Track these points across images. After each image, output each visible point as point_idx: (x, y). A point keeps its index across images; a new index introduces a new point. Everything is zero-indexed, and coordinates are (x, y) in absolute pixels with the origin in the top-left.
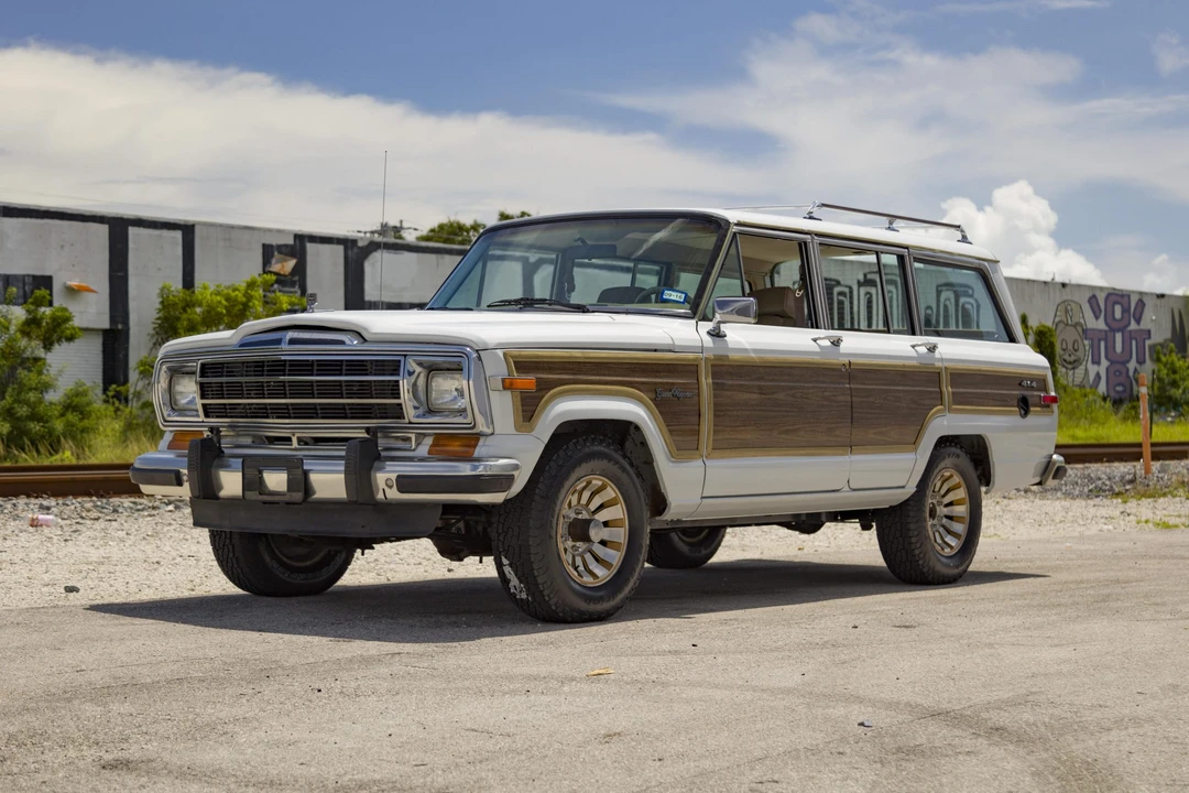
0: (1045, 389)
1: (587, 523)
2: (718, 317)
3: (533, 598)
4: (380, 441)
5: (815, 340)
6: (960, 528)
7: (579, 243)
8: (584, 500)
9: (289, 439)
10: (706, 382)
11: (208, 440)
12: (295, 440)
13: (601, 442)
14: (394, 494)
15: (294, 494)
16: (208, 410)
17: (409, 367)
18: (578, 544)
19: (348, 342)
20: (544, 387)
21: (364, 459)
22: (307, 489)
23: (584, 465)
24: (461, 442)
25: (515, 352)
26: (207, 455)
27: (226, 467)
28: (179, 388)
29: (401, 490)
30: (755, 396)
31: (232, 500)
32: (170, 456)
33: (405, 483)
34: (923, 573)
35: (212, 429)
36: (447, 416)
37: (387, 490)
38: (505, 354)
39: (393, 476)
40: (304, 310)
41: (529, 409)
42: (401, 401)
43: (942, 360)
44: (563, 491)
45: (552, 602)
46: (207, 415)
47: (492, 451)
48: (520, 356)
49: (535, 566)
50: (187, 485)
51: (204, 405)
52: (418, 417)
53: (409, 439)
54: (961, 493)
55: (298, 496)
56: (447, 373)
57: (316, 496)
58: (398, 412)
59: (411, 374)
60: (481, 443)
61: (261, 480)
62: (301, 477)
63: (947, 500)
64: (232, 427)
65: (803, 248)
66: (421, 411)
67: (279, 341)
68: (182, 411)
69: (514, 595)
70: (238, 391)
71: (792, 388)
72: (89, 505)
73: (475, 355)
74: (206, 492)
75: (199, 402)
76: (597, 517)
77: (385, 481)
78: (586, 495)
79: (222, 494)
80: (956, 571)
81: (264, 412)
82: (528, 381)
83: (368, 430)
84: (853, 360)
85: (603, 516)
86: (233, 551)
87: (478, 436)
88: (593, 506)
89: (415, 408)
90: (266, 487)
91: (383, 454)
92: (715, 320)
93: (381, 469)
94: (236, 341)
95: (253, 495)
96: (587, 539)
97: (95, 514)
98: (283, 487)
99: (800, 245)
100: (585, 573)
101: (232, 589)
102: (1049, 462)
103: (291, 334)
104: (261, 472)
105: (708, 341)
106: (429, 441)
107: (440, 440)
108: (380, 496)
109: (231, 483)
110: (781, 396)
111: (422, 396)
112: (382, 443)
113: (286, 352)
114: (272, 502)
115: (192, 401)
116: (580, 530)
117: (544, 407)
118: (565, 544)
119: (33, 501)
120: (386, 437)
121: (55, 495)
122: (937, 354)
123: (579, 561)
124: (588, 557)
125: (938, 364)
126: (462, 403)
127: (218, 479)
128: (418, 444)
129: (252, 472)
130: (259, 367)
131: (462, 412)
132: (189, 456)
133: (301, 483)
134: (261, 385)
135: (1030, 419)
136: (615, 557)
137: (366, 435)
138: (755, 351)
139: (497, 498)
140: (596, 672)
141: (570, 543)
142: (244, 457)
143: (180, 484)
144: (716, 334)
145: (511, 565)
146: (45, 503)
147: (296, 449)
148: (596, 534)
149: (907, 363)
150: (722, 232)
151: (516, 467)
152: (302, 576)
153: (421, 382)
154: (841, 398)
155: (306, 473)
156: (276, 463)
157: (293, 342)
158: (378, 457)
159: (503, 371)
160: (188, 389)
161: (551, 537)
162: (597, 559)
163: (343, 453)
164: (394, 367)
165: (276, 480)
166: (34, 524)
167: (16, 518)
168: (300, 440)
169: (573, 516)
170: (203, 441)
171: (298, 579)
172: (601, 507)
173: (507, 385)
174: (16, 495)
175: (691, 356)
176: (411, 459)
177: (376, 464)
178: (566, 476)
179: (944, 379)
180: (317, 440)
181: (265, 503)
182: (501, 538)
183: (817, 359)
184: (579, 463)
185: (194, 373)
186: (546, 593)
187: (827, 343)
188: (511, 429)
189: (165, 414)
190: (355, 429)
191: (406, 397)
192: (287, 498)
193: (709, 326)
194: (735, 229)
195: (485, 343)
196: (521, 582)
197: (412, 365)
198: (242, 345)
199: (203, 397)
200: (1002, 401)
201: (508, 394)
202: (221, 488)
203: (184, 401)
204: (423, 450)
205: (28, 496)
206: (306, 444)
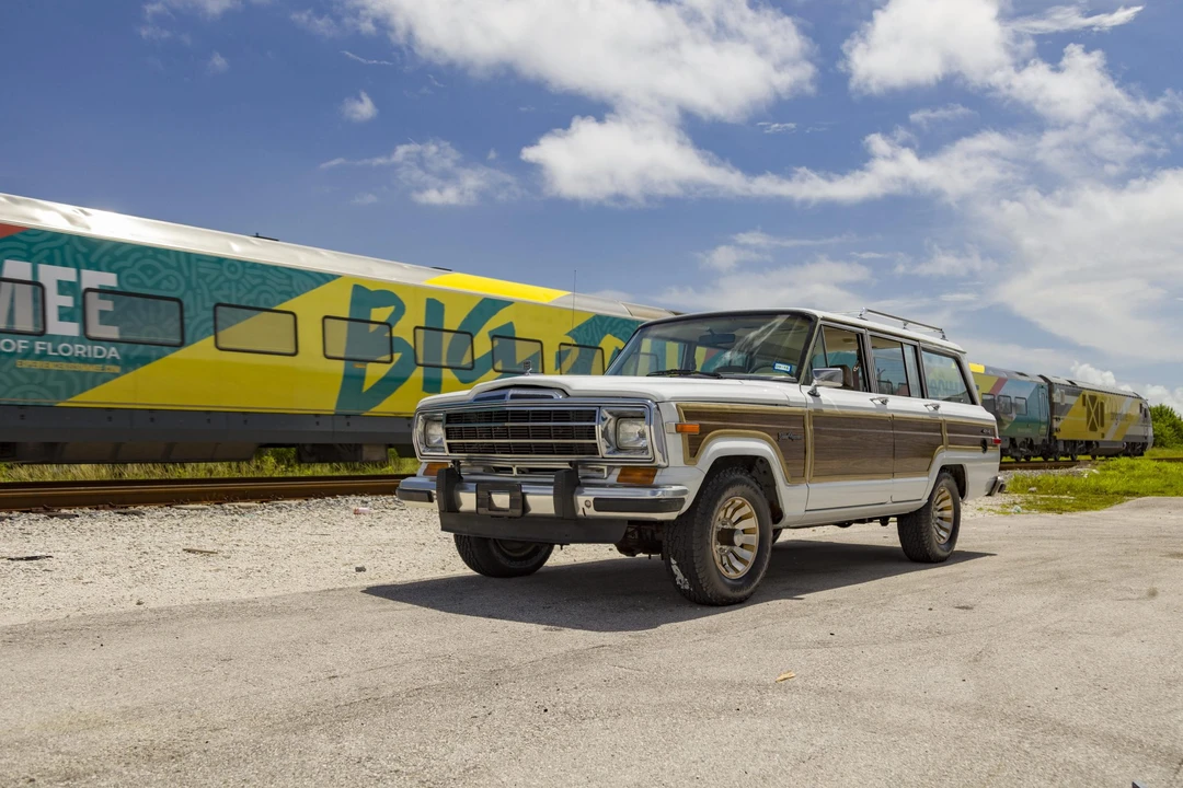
0: (994, 436)
1: (732, 532)
2: (815, 382)
3: (695, 589)
4: (580, 471)
5: (872, 400)
6: (948, 525)
7: (709, 333)
8: (728, 515)
9: (511, 469)
10: (809, 428)
11: (452, 469)
12: (515, 470)
13: (742, 472)
14: (591, 512)
15: (514, 511)
16: (451, 448)
17: (602, 415)
18: (724, 547)
19: (555, 397)
20: (705, 431)
21: (567, 485)
22: (525, 507)
23: (730, 489)
24: (644, 474)
25: (684, 404)
26: (450, 480)
27: (464, 489)
28: (431, 431)
29: (597, 509)
30: (838, 438)
31: (468, 514)
32: (425, 480)
33: (600, 504)
34: (928, 555)
35: (454, 462)
36: (630, 453)
37: (586, 509)
38: (677, 406)
39: (591, 499)
40: (522, 373)
41: (694, 447)
42: (597, 441)
43: (942, 415)
44: (717, 509)
45: (708, 593)
46: (451, 451)
47: (667, 480)
48: (688, 407)
49: (697, 566)
50: (436, 502)
51: (449, 444)
52: (609, 453)
53: (602, 470)
54: (949, 503)
55: (518, 512)
56: (631, 420)
57: (531, 512)
58: (594, 449)
59: (604, 419)
60: (658, 473)
61: (490, 499)
62: (521, 498)
63: (939, 507)
64: (469, 460)
65: (860, 338)
66: (611, 449)
67: (503, 397)
68: (433, 448)
69: (679, 586)
70: (473, 434)
71: (860, 433)
72: (390, 501)
73: (655, 406)
74: (450, 509)
75: (445, 442)
76: (736, 527)
77: (584, 502)
78: (730, 510)
79: (462, 508)
80: (946, 554)
81: (492, 449)
82: (694, 426)
83: (571, 463)
84: (895, 414)
85: (741, 526)
86: (469, 547)
87: (656, 468)
88: (734, 519)
89: (607, 447)
90: (494, 505)
91: (582, 481)
92: (813, 385)
93: (581, 493)
94: (471, 397)
95: (483, 511)
96: (731, 543)
97: (394, 506)
98: (506, 505)
99: (858, 336)
100: (730, 569)
101: (470, 572)
102: (996, 482)
103: (512, 392)
104: (490, 494)
105: (810, 399)
106: (617, 472)
107: (625, 471)
108: (580, 513)
109: (468, 501)
110: (854, 438)
111: (612, 438)
112: (581, 472)
113: (510, 405)
114: (499, 516)
115: (441, 441)
116: (727, 537)
117: (704, 447)
118: (716, 547)
119: (359, 498)
120: (583, 468)
121: (372, 494)
122: (940, 411)
123: (725, 561)
124: (731, 555)
125: (940, 418)
126: (642, 443)
127: (459, 498)
128: (609, 474)
129: (484, 494)
130: (488, 416)
131: (644, 449)
132: (438, 481)
133: (520, 502)
134: (490, 429)
135: (987, 455)
136: (750, 556)
137: (569, 467)
138: (839, 407)
139: (672, 516)
140: (782, 677)
141: (719, 546)
142: (478, 482)
143: (431, 500)
144: (814, 394)
145: (677, 565)
146: (365, 499)
147: (516, 477)
148: (738, 539)
149: (925, 417)
150: (812, 324)
151: (685, 492)
152: (519, 563)
153: (611, 426)
154: (889, 440)
155: (524, 495)
156: (501, 487)
157: (513, 397)
158: (579, 484)
159: (676, 418)
160: (438, 432)
161: (708, 544)
162: (737, 558)
163: (552, 480)
164: (591, 416)
165: (501, 500)
166: (356, 513)
167: (347, 508)
168: (518, 470)
169: (720, 526)
170: (448, 470)
171: (515, 565)
172: (740, 519)
173: (679, 429)
174: (349, 495)
175: (799, 409)
176: (603, 486)
177: (578, 489)
178: (719, 497)
179: (944, 428)
180: (532, 470)
181: (492, 516)
182: (671, 544)
183: (874, 413)
184: (727, 487)
185: (441, 421)
186: (704, 585)
187: (878, 402)
188: (680, 462)
189: (422, 450)
190: (561, 462)
191: (600, 440)
192: (509, 514)
193: (809, 388)
194: (820, 322)
195: (662, 397)
196: (685, 577)
197: (605, 413)
198: (476, 400)
199: (448, 438)
200: (973, 443)
201: (680, 435)
202: (460, 504)
203: (435, 441)
204: (613, 479)
205: (357, 495)
206: (523, 473)
